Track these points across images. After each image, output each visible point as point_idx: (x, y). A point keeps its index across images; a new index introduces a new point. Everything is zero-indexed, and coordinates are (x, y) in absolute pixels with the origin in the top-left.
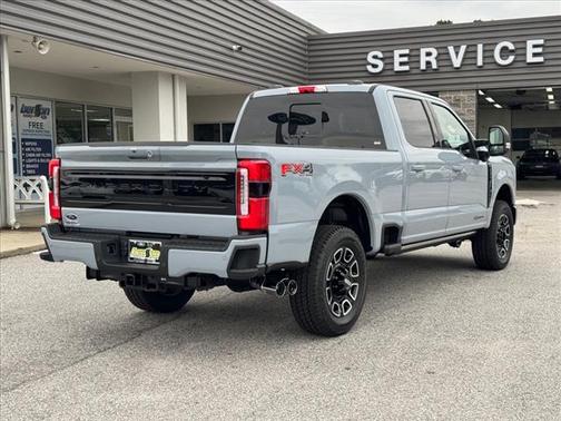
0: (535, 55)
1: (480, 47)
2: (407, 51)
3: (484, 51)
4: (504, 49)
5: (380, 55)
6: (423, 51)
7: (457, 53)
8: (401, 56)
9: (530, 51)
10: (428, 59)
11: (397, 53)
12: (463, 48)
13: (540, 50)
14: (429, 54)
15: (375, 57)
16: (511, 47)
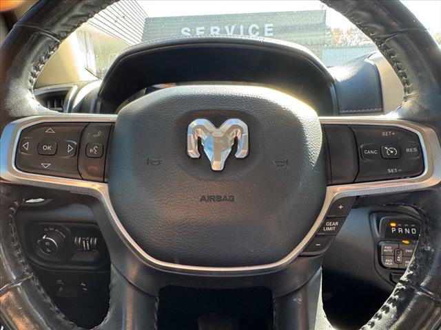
0: (269, 32)
1: (242, 27)
2: (203, 28)
3: (244, 29)
4: (254, 29)
5: (189, 30)
6: (212, 28)
7: (230, 30)
8: (201, 31)
9: (266, 30)
10: (215, 33)
11: (198, 29)
12: (233, 27)
13: (271, 30)
14: (215, 30)
15: (186, 31)
16: (257, 27)
